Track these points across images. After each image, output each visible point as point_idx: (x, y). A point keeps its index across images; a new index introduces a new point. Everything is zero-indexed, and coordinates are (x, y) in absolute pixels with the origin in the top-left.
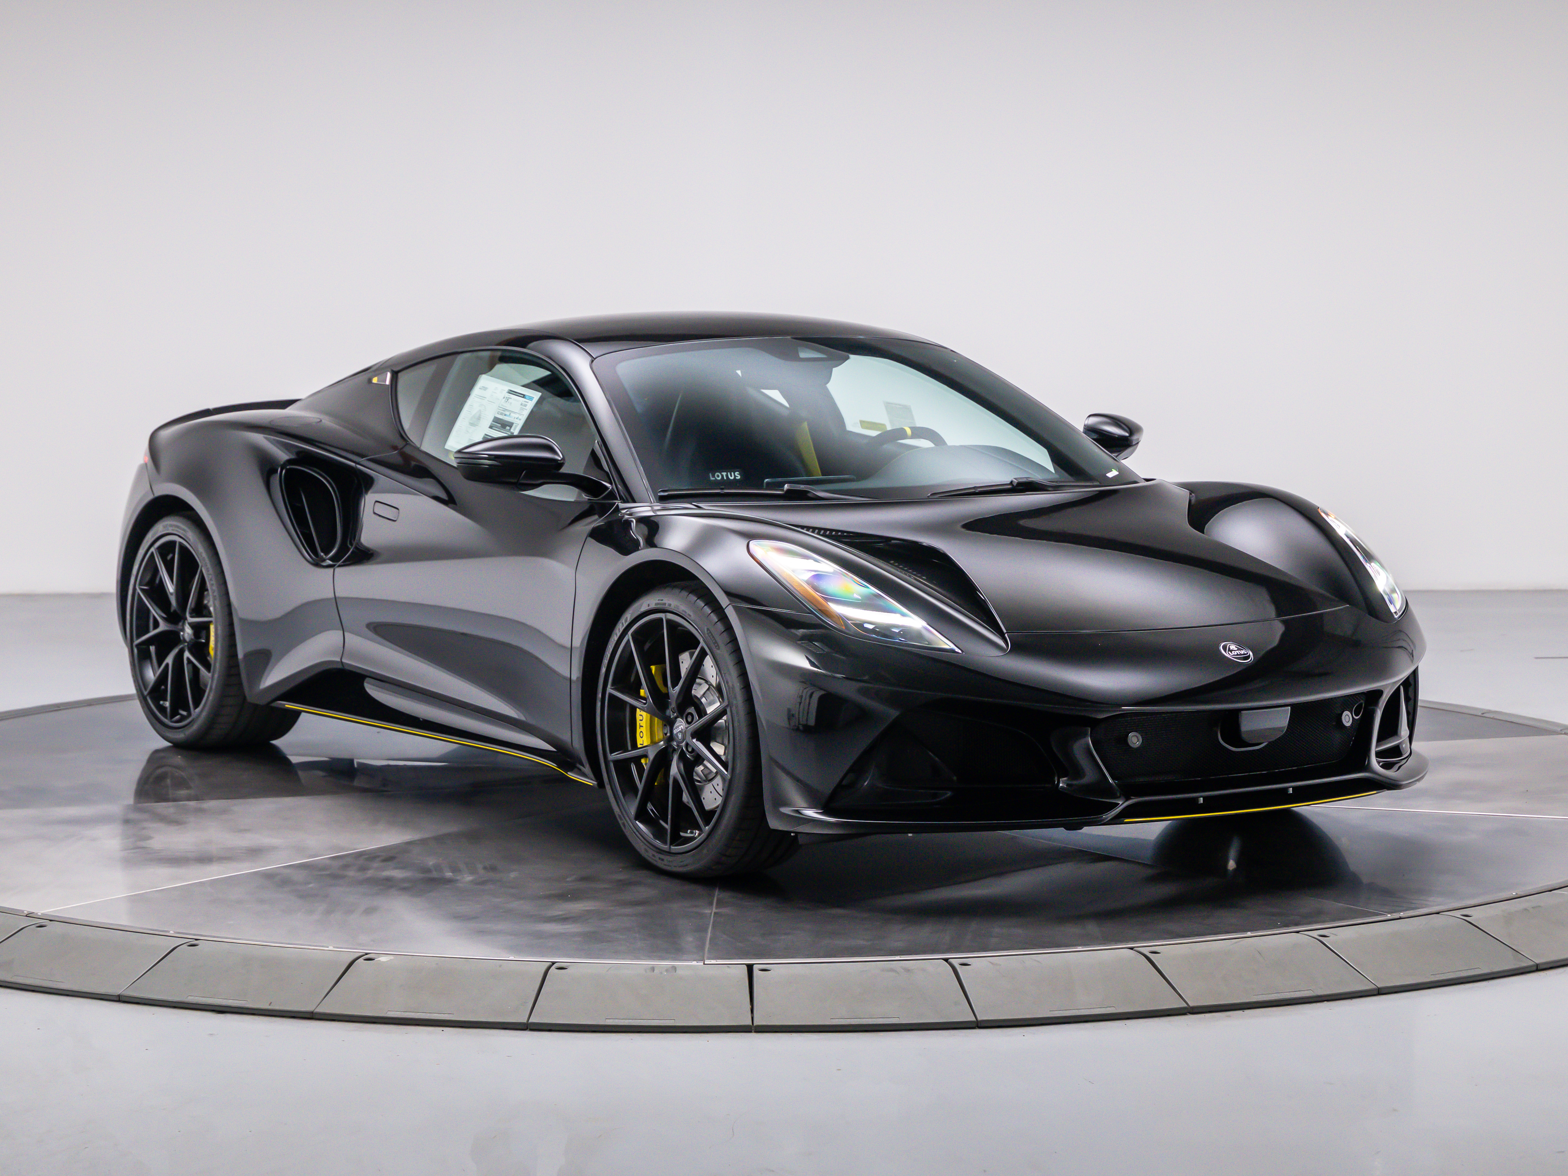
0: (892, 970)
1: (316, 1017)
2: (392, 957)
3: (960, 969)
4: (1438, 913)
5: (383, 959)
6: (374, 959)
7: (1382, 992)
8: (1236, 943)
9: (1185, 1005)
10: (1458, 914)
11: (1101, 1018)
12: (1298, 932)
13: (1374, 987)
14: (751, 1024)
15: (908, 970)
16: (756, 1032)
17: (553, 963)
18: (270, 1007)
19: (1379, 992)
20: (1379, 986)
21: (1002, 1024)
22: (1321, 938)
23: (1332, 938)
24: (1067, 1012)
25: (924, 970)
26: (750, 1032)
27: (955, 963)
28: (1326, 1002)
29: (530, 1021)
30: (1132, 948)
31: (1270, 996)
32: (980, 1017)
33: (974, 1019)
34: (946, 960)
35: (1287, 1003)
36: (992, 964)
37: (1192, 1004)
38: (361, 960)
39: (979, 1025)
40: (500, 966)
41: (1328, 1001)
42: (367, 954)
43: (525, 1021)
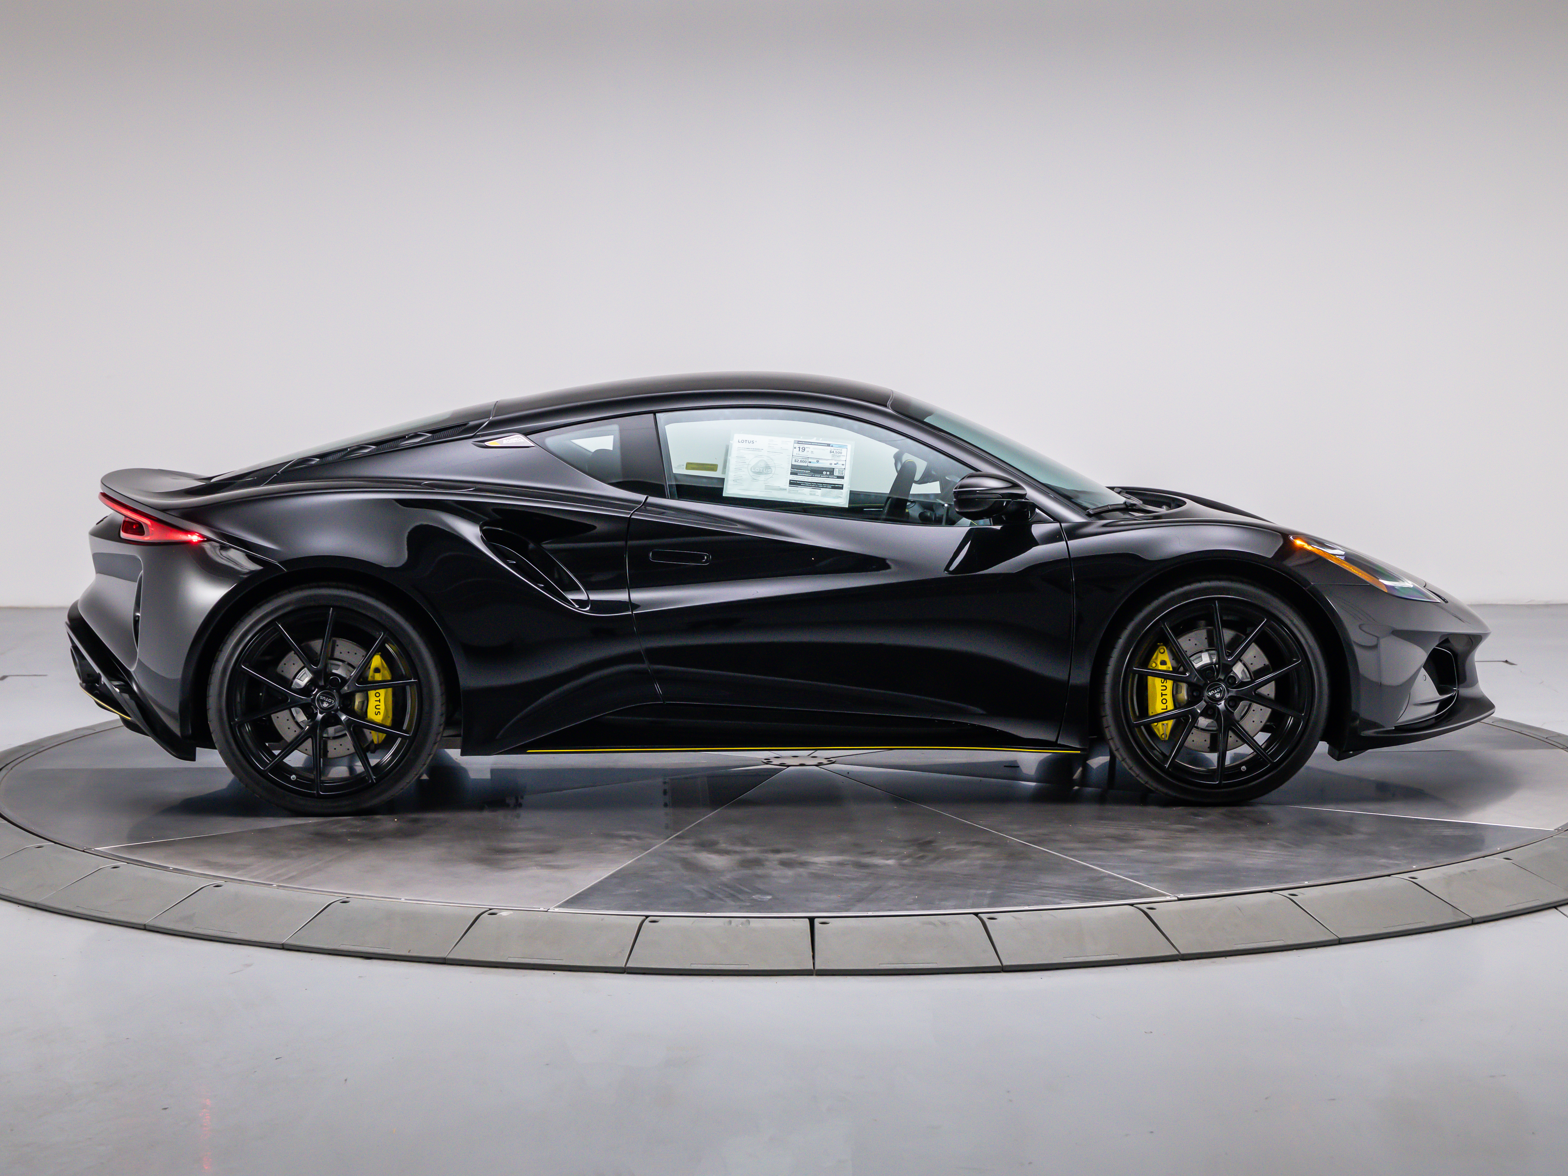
0: (930, 923)
1: (448, 962)
2: (511, 912)
3: (988, 922)
4: (1389, 875)
5: (504, 913)
6: (496, 914)
7: (1343, 942)
8: (1220, 900)
9: (1177, 953)
10: (1406, 876)
11: (1101, 964)
12: (1271, 891)
13: (1336, 938)
14: (813, 968)
15: (944, 924)
16: (817, 975)
17: (647, 917)
18: (410, 954)
19: (1340, 942)
20: (1340, 936)
21: (1024, 969)
22: (1291, 897)
23: (1300, 896)
24: (1077, 958)
25: (957, 923)
26: (812, 975)
27: (983, 916)
28: (1295, 950)
29: (628, 965)
30: (1132, 905)
31: (1248, 945)
32: (1005, 963)
33: (1000, 965)
34: (976, 914)
35: (1262, 951)
36: (1015, 918)
37: (1183, 952)
38: (486, 914)
39: (1004, 970)
40: (602, 920)
41: (1296, 949)
42: (490, 909)
43: (623, 966)
